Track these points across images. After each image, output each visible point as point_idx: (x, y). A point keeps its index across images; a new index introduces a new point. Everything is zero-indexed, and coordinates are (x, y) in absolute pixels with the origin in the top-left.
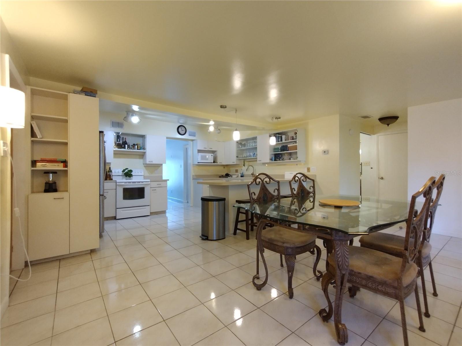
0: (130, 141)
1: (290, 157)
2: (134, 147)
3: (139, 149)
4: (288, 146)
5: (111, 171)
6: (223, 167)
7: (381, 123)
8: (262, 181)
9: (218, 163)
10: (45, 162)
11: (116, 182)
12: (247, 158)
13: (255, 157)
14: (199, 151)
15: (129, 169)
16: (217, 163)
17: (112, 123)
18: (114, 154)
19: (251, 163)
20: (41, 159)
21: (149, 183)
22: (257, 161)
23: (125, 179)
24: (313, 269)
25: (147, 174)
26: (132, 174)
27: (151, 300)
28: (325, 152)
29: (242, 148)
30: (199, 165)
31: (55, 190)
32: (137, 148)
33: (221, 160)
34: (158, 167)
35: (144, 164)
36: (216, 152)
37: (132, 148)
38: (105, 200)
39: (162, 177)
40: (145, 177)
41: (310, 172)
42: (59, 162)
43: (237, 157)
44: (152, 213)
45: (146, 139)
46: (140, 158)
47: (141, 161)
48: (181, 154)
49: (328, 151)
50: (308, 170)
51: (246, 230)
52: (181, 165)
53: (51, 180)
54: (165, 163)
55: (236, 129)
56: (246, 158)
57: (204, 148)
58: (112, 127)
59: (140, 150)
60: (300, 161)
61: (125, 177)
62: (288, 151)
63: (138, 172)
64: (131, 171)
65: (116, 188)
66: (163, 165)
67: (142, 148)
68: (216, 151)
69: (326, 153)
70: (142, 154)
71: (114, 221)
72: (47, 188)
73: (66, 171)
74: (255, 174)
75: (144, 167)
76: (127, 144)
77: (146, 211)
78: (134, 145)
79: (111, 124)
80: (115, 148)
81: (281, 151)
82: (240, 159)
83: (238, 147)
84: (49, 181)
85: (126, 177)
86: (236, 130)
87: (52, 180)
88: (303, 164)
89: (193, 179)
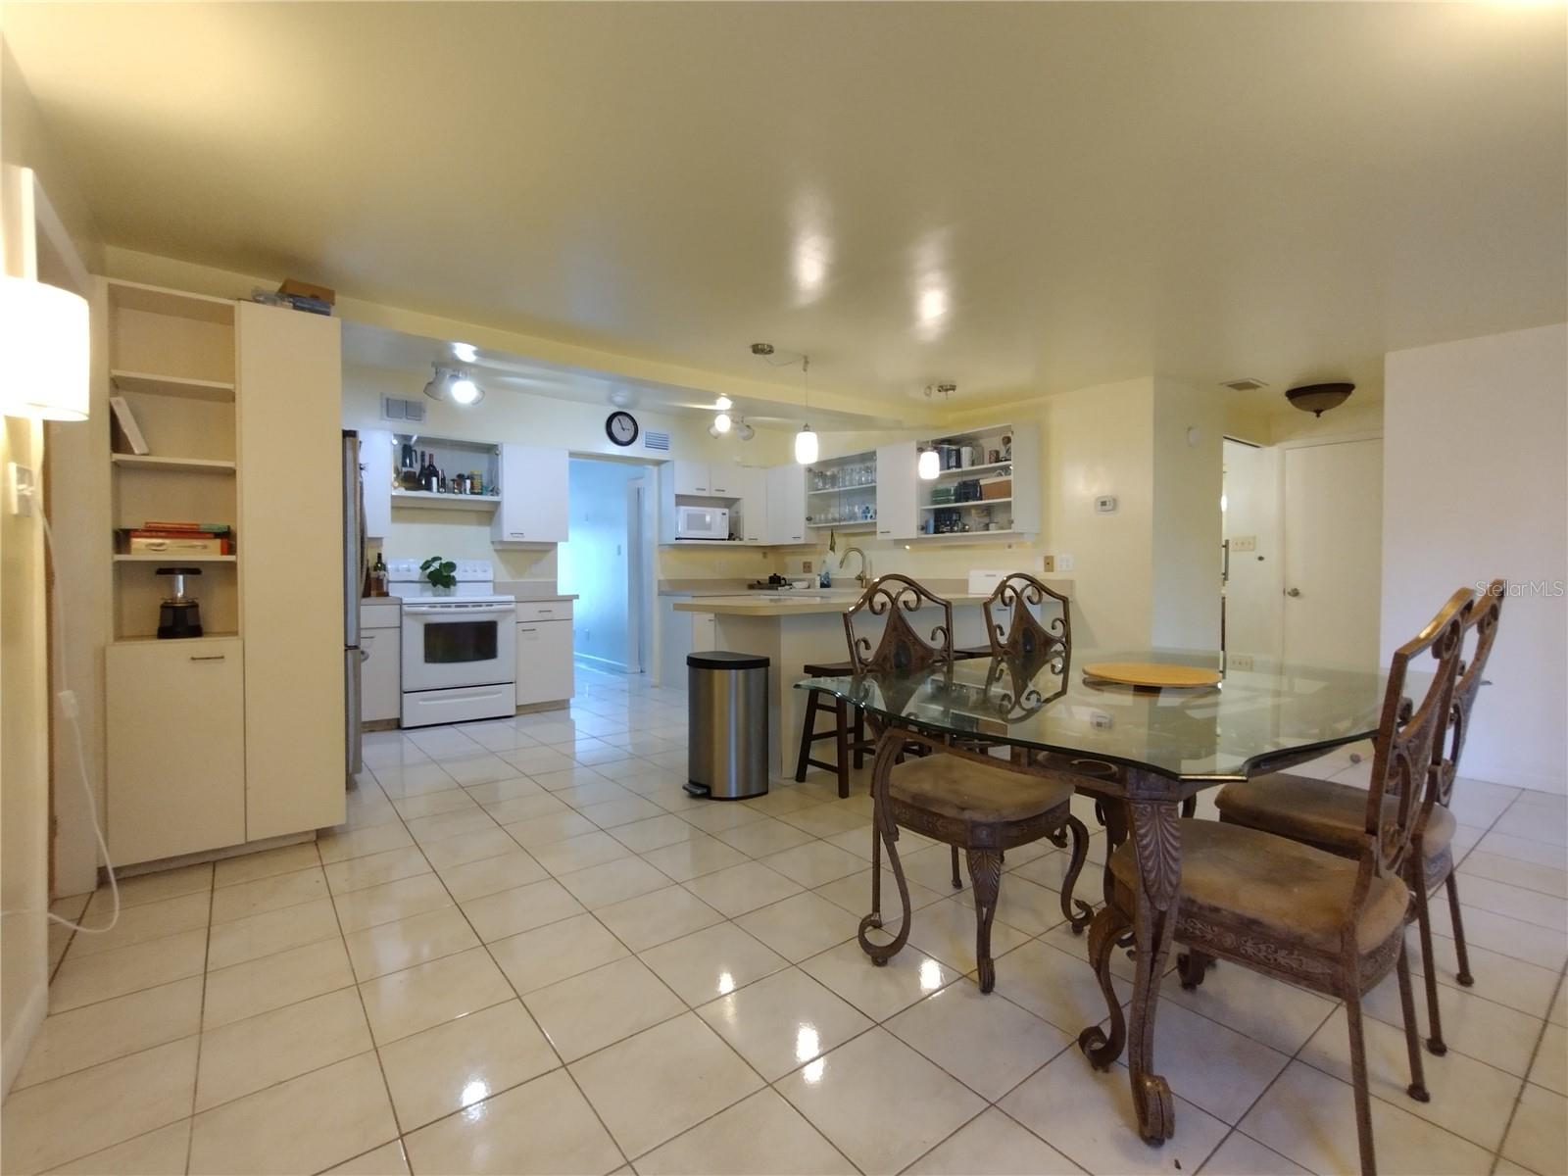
0: (448, 464)
1: (986, 520)
2: (459, 485)
3: (478, 494)
4: (982, 482)
5: (384, 568)
6: (761, 555)
7: (1296, 406)
8: (894, 601)
9: (745, 539)
10: (160, 534)
11: (401, 605)
12: (842, 523)
13: (869, 520)
14: (682, 500)
15: (444, 562)
16: (741, 540)
17: (385, 402)
18: (393, 508)
19: (854, 541)
20: (147, 523)
21: (512, 606)
22: (875, 533)
23: (430, 593)
24: (1059, 896)
25: (505, 577)
26: (453, 577)
27: (519, 997)
28: (1104, 504)
29: (826, 491)
30: (681, 546)
31: (196, 631)
32: (472, 488)
33: (755, 531)
34: (544, 551)
35: (493, 542)
36: (736, 506)
37: (454, 488)
38: (363, 665)
39: (554, 585)
40: (498, 588)
41: (1052, 571)
42: (208, 535)
43: (809, 519)
44: (522, 709)
45: (500, 457)
46: (480, 523)
47: (484, 532)
48: (621, 507)
49: (1115, 501)
50: (1049, 564)
51: (836, 765)
52: (619, 547)
53: (180, 594)
54: (566, 539)
55: (806, 426)
56: (837, 524)
57: (698, 489)
58: (385, 417)
59: (481, 494)
60: (1022, 534)
61: (430, 585)
62: (981, 499)
63: (475, 571)
64: (451, 566)
65: (401, 622)
66: (559, 544)
67: (487, 488)
68: (738, 499)
69: (1107, 507)
70: (486, 508)
71: (396, 734)
72: (169, 623)
73: (232, 566)
74: (868, 577)
75: (494, 554)
76: (437, 476)
77: (502, 701)
78: (461, 478)
79: (382, 407)
80: (395, 488)
81: (956, 501)
82: (819, 528)
83: (812, 487)
84: (174, 598)
85: (434, 585)
86: (806, 428)
87: (184, 596)
88: (1029, 543)
89: (659, 595)
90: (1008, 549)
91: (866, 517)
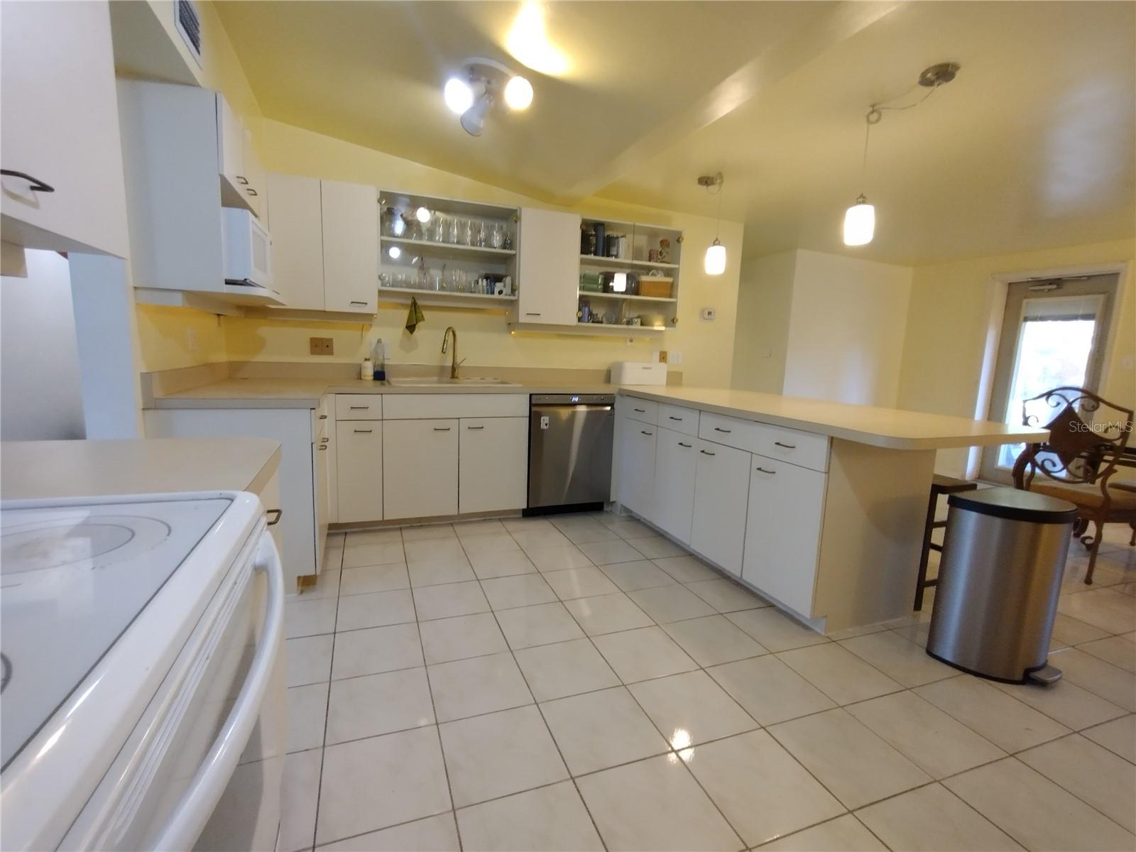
13: (496, 296)
50: (663, 357)
69: (712, 317)
88: (648, 339)
89: (148, 409)
90: (629, 343)
91: (493, 293)
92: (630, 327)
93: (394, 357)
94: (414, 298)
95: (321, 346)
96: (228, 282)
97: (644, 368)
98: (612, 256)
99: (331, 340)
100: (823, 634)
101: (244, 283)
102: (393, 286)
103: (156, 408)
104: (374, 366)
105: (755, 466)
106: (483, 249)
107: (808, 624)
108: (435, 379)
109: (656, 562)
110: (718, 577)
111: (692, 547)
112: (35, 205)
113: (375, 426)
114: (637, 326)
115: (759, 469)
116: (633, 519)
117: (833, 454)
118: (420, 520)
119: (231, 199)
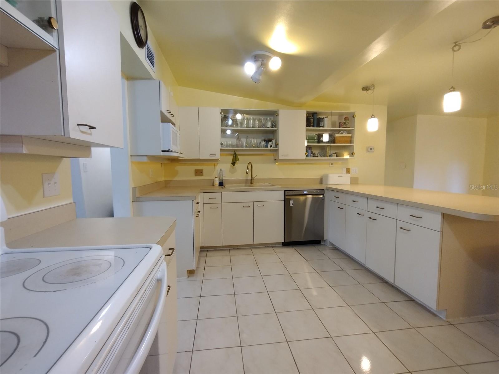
13: (269, 148)
28: (371, 149)
41: (350, 174)
43: (221, 144)
50: (348, 171)
57: (167, 110)
88: (340, 163)
89: (134, 201)
90: (331, 165)
91: (267, 147)
92: (331, 158)
93: (227, 176)
94: (235, 151)
95: (199, 173)
96: (163, 151)
97: (338, 177)
98: (321, 126)
99: (202, 170)
100: (445, 319)
101: (169, 151)
102: (226, 147)
103: (137, 201)
104: (219, 180)
105: (399, 226)
106: (263, 129)
107: (436, 313)
108: (244, 184)
109: (347, 271)
110: (382, 282)
111: (366, 265)
112: (90, 134)
113: (219, 206)
114: (334, 157)
115: (401, 228)
116: (336, 249)
117: (444, 221)
118: (237, 246)
119: (164, 119)
